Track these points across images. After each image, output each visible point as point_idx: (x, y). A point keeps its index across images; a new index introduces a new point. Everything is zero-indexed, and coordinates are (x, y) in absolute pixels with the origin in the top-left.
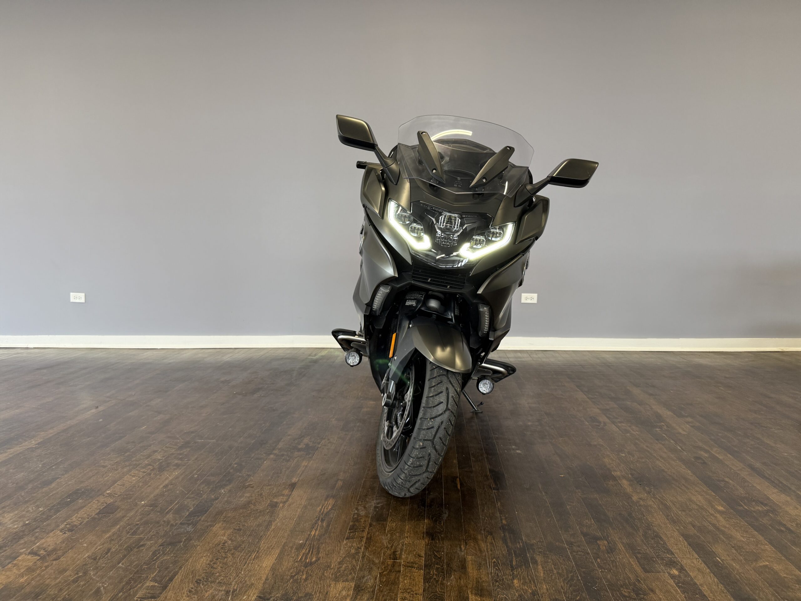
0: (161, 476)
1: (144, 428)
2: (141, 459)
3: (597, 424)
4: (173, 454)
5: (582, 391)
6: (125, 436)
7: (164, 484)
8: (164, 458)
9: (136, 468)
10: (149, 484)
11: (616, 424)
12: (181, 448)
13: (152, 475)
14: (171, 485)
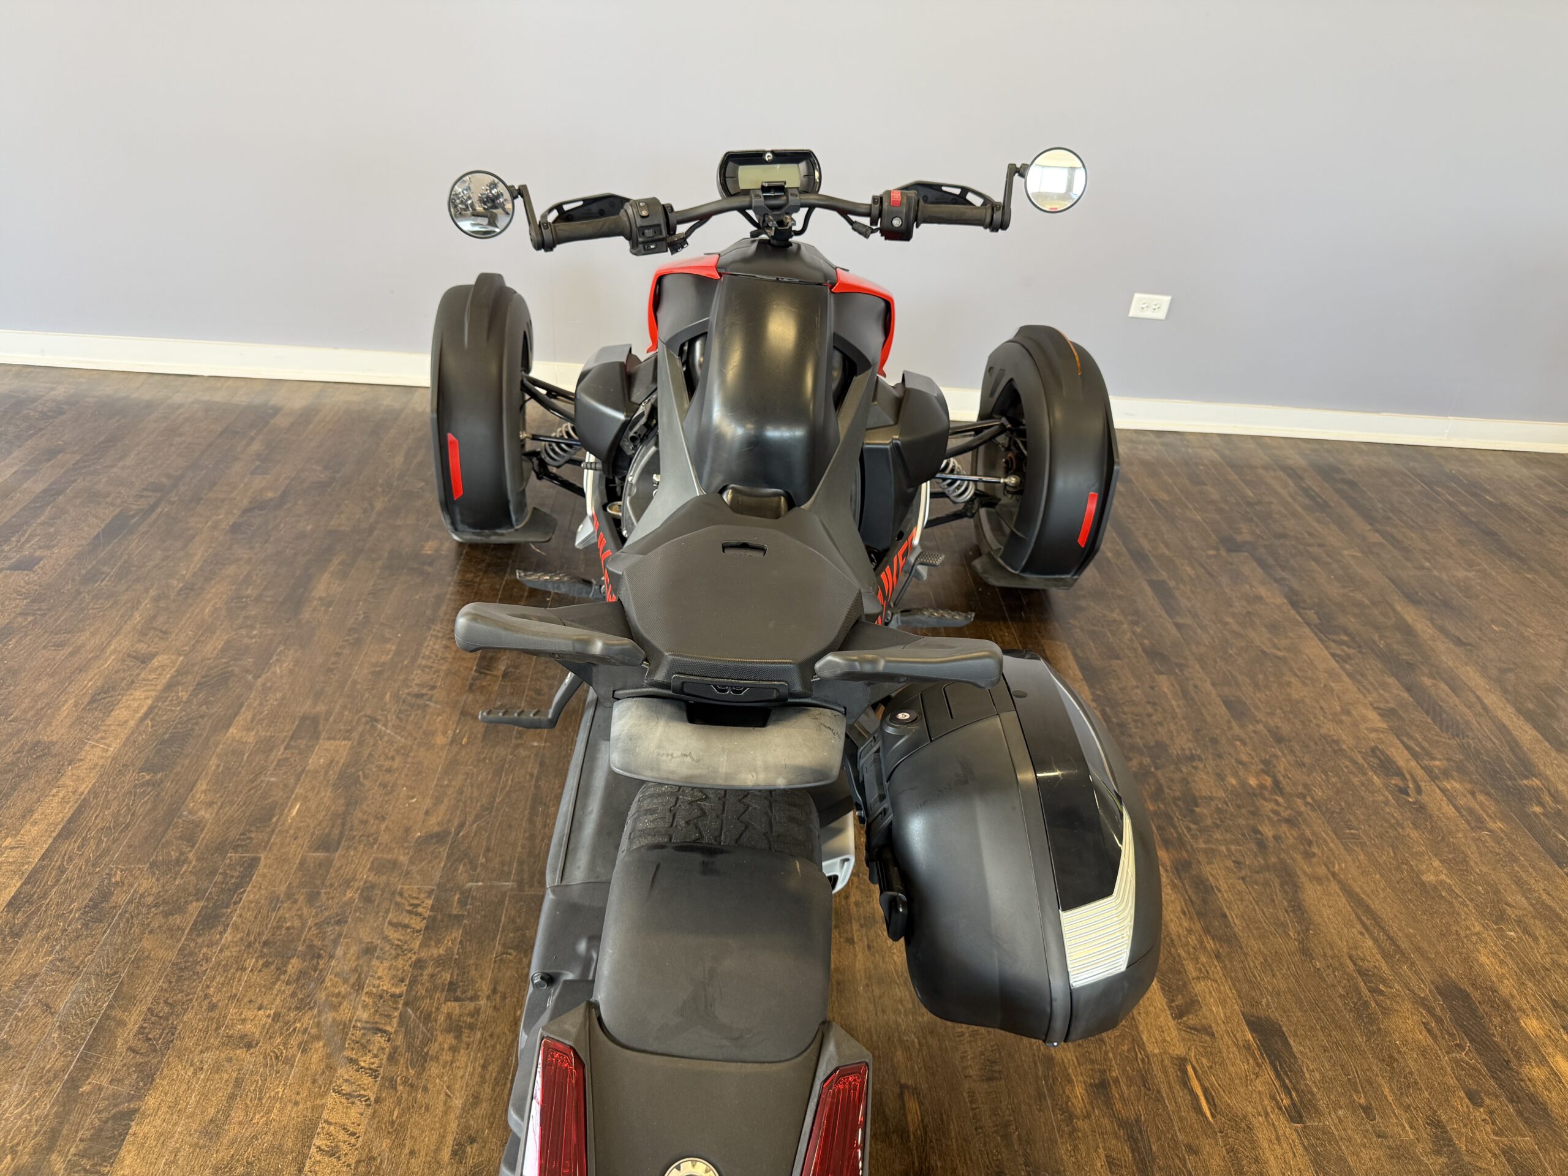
0: (425, 1089)
1: (294, 812)
2: (343, 997)
3: (1401, 783)
4: (419, 964)
5: (1309, 624)
6: (254, 863)
7: (450, 1140)
8: (402, 989)
9: (342, 1048)
10: (408, 1143)
11: (1438, 783)
12: (433, 930)
13: (400, 1088)
14: (472, 1140)
